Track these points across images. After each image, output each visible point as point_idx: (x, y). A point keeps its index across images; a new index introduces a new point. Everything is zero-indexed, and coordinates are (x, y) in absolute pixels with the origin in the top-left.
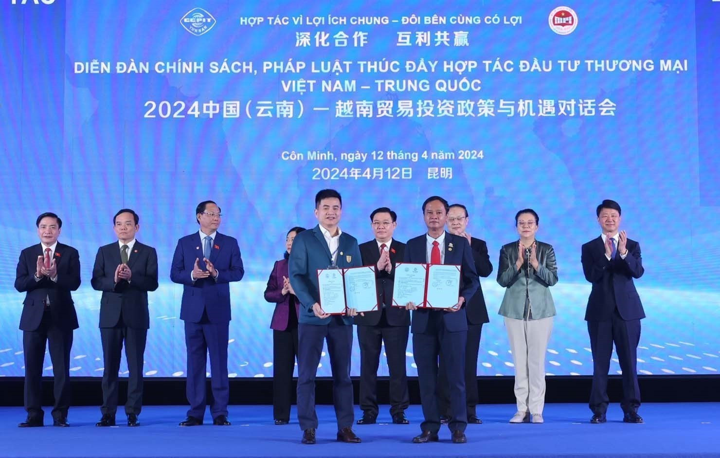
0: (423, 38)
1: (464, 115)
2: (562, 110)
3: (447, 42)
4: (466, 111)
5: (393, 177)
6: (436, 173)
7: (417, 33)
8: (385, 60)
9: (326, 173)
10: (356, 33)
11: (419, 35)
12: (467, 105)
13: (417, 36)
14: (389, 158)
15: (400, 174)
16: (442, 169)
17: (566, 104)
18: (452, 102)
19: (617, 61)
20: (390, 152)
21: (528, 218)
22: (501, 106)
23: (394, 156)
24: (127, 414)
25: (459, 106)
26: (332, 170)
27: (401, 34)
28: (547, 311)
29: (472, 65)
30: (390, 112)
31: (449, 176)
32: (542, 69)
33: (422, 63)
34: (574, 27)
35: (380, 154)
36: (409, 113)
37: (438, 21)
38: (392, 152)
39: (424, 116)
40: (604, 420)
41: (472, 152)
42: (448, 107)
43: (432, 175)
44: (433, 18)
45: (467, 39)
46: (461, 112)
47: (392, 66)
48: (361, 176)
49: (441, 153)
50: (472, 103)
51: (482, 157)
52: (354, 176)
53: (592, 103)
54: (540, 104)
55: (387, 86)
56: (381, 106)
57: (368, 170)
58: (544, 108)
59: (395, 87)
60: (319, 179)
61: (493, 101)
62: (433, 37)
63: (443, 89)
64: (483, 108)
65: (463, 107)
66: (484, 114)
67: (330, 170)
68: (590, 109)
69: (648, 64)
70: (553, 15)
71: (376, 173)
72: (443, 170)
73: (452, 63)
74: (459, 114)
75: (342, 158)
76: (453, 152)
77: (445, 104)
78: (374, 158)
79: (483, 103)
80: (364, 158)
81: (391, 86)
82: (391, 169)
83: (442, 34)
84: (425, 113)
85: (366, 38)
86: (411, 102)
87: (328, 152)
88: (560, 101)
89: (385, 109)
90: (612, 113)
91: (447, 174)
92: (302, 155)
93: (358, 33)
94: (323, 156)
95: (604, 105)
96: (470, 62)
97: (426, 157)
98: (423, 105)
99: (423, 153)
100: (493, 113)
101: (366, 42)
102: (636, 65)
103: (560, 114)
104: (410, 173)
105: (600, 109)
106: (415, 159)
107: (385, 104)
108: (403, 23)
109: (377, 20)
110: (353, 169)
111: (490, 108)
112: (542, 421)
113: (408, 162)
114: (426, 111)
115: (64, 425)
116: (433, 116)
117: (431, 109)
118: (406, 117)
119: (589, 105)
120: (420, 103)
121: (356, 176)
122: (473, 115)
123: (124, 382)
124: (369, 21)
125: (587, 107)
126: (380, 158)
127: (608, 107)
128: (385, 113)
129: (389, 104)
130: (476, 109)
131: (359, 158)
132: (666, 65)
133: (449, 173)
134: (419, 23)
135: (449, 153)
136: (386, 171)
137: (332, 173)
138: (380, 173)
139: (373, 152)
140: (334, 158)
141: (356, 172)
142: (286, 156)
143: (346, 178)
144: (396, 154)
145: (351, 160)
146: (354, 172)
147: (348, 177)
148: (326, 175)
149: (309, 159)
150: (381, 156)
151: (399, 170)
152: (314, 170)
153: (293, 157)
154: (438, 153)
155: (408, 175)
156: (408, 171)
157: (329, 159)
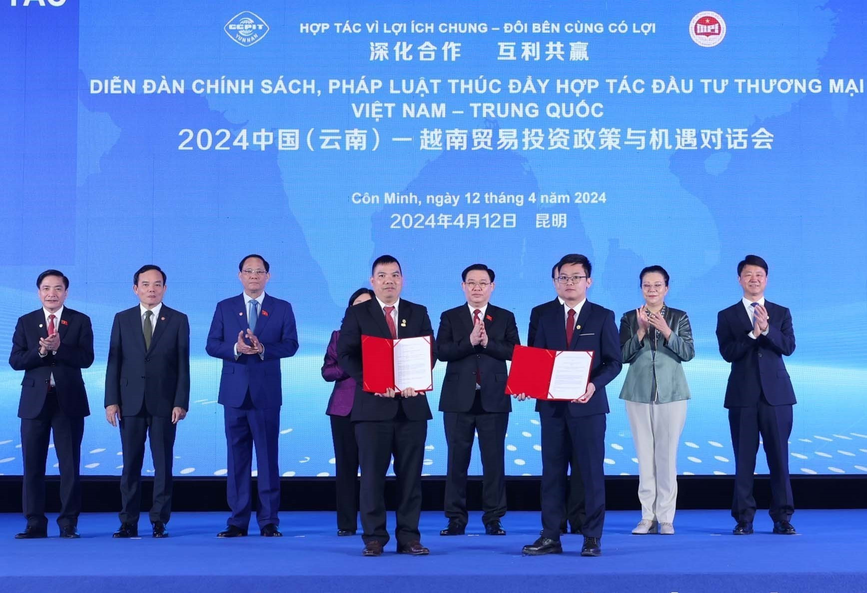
0: (531, 50)
1: (582, 149)
2: (706, 143)
3: (561, 55)
4: (584, 142)
5: (492, 226)
6: (546, 221)
7: (523, 44)
8: (483, 79)
9: (407, 220)
10: (447, 44)
11: (526, 46)
12: (586, 135)
13: (523, 48)
14: (487, 201)
15: (501, 222)
17: (711, 135)
18: (567, 132)
19: (775, 81)
20: (489, 194)
21: (655, 278)
22: (629, 137)
23: (494, 199)
24: (152, 522)
25: (576, 136)
26: (416, 217)
27: (502, 46)
28: (677, 393)
29: (593, 84)
30: (489, 144)
32: (680, 90)
33: (529, 82)
34: (721, 37)
35: (476, 196)
36: (513, 145)
37: (550, 29)
38: (491, 193)
39: (531, 148)
40: (750, 532)
41: (592, 194)
42: (562, 137)
43: (541, 223)
44: (544, 25)
45: (586, 52)
46: (578, 144)
47: (491, 86)
48: (451, 224)
49: (553, 195)
50: (593, 133)
51: (604, 200)
52: (443, 224)
53: (743, 133)
54: (678, 134)
55: (485, 111)
56: (478, 136)
57: (461, 216)
58: (683, 140)
59: (495, 112)
60: (399, 227)
61: (619, 130)
62: (544, 49)
63: (556, 115)
64: (605, 140)
65: (581, 138)
66: (607, 147)
67: (413, 216)
68: (740, 140)
69: (814, 84)
70: (695, 22)
71: (471, 221)
72: (555, 217)
73: (566, 81)
74: (576, 146)
75: (428, 202)
76: (569, 194)
77: (558, 134)
78: (469, 201)
79: (606, 133)
80: (456, 202)
81: (489, 111)
82: (490, 216)
83: (555, 45)
84: (533, 145)
85: (458, 50)
86: (515, 131)
87: (411, 194)
88: (702, 131)
89: (482, 141)
90: (769, 146)
91: (560, 222)
92: (377, 197)
93: (449, 44)
94: (404, 199)
95: (758, 136)
96: (590, 81)
97: (534, 200)
98: (531, 136)
99: (530, 196)
100: (619, 145)
101: (459, 55)
102: (800, 85)
103: (702, 147)
104: (514, 220)
105: (754, 141)
106: (520, 204)
107: (482, 134)
108: (506, 31)
109: (472, 28)
110: (441, 215)
111: (614, 140)
112: (672, 532)
113: (511, 207)
114: (534, 142)
115: (73, 536)
116: (542, 148)
117: (541, 140)
118: (509, 150)
119: (740, 135)
120: (526, 132)
121: (446, 225)
122: (593, 148)
124: (463, 29)
125: (737, 138)
126: (475, 202)
127: (763, 138)
128: (482, 145)
129: (488, 134)
130: (597, 142)
131: (450, 202)
132: (836, 86)
133: (563, 220)
134: (526, 31)
135: (562, 196)
136: (483, 218)
137: (415, 221)
138: (476, 221)
139: (466, 194)
140: (418, 202)
141: (446, 219)
142: (357, 198)
143: (433, 227)
144: (495, 196)
145: (439, 204)
146: (443, 219)
147: (435, 226)
148: (407, 223)
149: (386, 202)
150: (477, 198)
151: (499, 217)
152: (392, 217)
153: (366, 199)
154: (549, 195)
155: (511, 223)
156: (512, 217)
157: (411, 202)
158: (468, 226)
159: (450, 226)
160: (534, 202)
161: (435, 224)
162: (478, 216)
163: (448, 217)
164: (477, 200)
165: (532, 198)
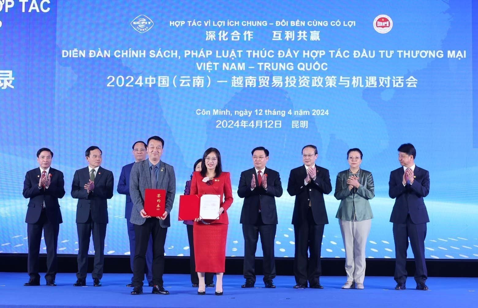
0: (290, 35)
1: (316, 86)
2: (381, 84)
3: (306, 38)
4: (317, 83)
5: (269, 127)
6: (297, 124)
7: (286, 32)
8: (265, 50)
9: (225, 123)
10: (246, 32)
11: (287, 33)
12: (318, 80)
13: (286, 34)
14: (266, 114)
15: (273, 125)
16: (301, 121)
17: (384, 80)
18: (308, 78)
19: (419, 51)
20: (267, 110)
21: (356, 154)
22: (341, 81)
23: (270, 112)
24: (93, 278)
25: (313, 80)
26: (229, 122)
27: (275, 33)
28: (366, 216)
29: (322, 53)
30: (268, 84)
31: (306, 126)
32: (368, 56)
33: (289, 52)
34: (390, 28)
35: (261, 111)
36: (280, 85)
37: (300, 24)
38: (268, 110)
39: (290, 86)
40: (404, 288)
41: (321, 111)
42: (305, 81)
43: (294, 125)
44: (297, 22)
45: (319, 36)
46: (314, 84)
47: (269, 54)
48: (247, 126)
49: (301, 111)
50: (322, 78)
51: (328, 114)
52: (243, 126)
53: (401, 79)
54: (367, 79)
55: (265, 67)
56: (261, 80)
57: (253, 122)
58: (370, 82)
59: (271, 67)
60: (220, 127)
61: (336, 77)
62: (296, 34)
63: (303, 69)
64: (329, 82)
65: (316, 81)
66: (329, 86)
67: (228, 121)
68: (400, 82)
69: (440, 53)
70: (376, 21)
71: (258, 124)
72: (302, 122)
73: (308, 51)
74: (313, 85)
75: (236, 114)
76: (309, 110)
77: (304, 79)
78: (257, 114)
79: (329, 79)
80: (250, 114)
81: (268, 67)
82: (268, 122)
83: (302, 33)
84: (290, 85)
85: (252, 35)
86: (281, 77)
87: (227, 110)
88: (380, 78)
89: (264, 82)
90: (415, 86)
91: (305, 125)
92: (209, 111)
93: (247, 32)
94: (223, 112)
95: (409, 81)
96: (321, 51)
97: (291, 113)
98: (289, 80)
99: (288, 111)
100: (335, 85)
101: (252, 38)
102: (432, 54)
103: (380, 86)
104: (280, 124)
105: (407, 83)
106: (283, 115)
107: (264, 79)
108: (277, 25)
109: (259, 23)
110: (243, 121)
111: (333, 82)
112: (363, 287)
113: (279, 117)
114: (291, 83)
115: (53, 285)
116: (295, 86)
117: (295, 82)
118: (278, 87)
119: (400, 80)
120: (287, 78)
121: (245, 126)
122: (322, 86)
123: (92, 258)
124: (254, 24)
125: (398, 81)
126: (260, 114)
127: (412, 82)
128: (264, 85)
129: (267, 79)
130: (324, 83)
131: (247, 114)
132: (451, 54)
133: (306, 124)
134: (287, 25)
135: (306, 111)
136: (264, 123)
137: (229, 124)
138: (260, 124)
139: (256, 110)
140: (230, 114)
141: (245, 123)
142: (199, 112)
144: (271, 112)
145: (242, 115)
146: (243, 123)
147: (239, 127)
148: (225, 125)
149: (214, 114)
150: (261, 112)
151: (273, 122)
152: (217, 122)
153: (204, 113)
154: (299, 111)
155: (279, 126)
156: (279, 122)
157: (227, 114)
160: (291, 114)
161: (239, 126)
165: (290, 112)
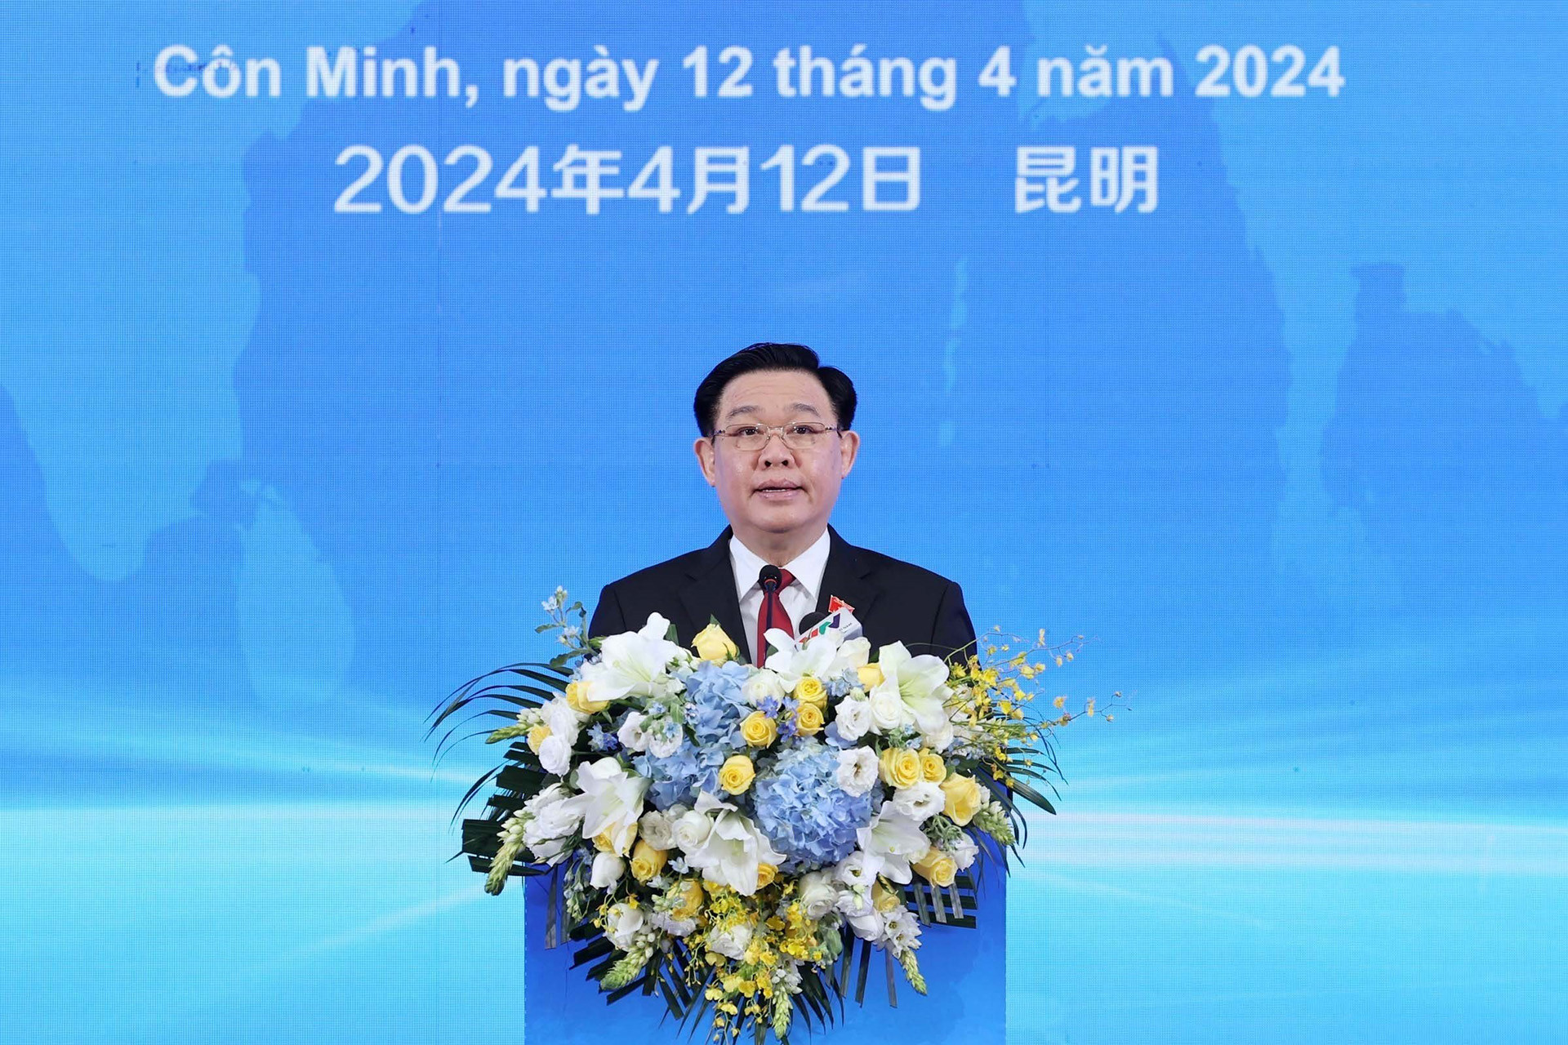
5: (810, 204)
6: (1062, 180)
9: (413, 174)
14: (785, 89)
15: (850, 187)
16: (1097, 154)
20: (795, 55)
23: (817, 74)
26: (452, 159)
35: (735, 62)
38: (805, 51)
41: (1279, 56)
43: (1038, 188)
48: (617, 193)
49: (1096, 60)
51: (1335, 84)
52: (578, 193)
57: (663, 157)
60: (375, 208)
67: (439, 157)
71: (713, 178)
72: (1105, 164)
75: (510, 90)
76: (1169, 54)
78: (701, 90)
80: (641, 89)
82: (798, 156)
87: (430, 52)
91: (1130, 186)
92: (273, 66)
94: (400, 75)
97: (1005, 84)
99: (985, 61)
104: (912, 177)
106: (941, 97)
110: (572, 152)
113: (896, 115)
121: (593, 196)
126: (730, 89)
131: (613, 90)
133: (1140, 176)
135: (1139, 63)
136: (766, 166)
137: (449, 178)
138: (730, 178)
139: (690, 50)
140: (462, 88)
141: (593, 171)
142: (177, 71)
143: (532, 206)
144: (827, 66)
145: (564, 100)
146: (579, 170)
147: (542, 202)
148: (413, 189)
149: (312, 91)
150: (739, 74)
151: (843, 163)
152: (343, 159)
153: (222, 78)
154: (1076, 59)
155: (898, 191)
156: (901, 164)
157: (430, 90)
158: (693, 208)
159: (614, 201)
160: (1004, 91)
161: (543, 193)
162: (742, 154)
163: (603, 163)
164: (741, 83)
165: (998, 74)
